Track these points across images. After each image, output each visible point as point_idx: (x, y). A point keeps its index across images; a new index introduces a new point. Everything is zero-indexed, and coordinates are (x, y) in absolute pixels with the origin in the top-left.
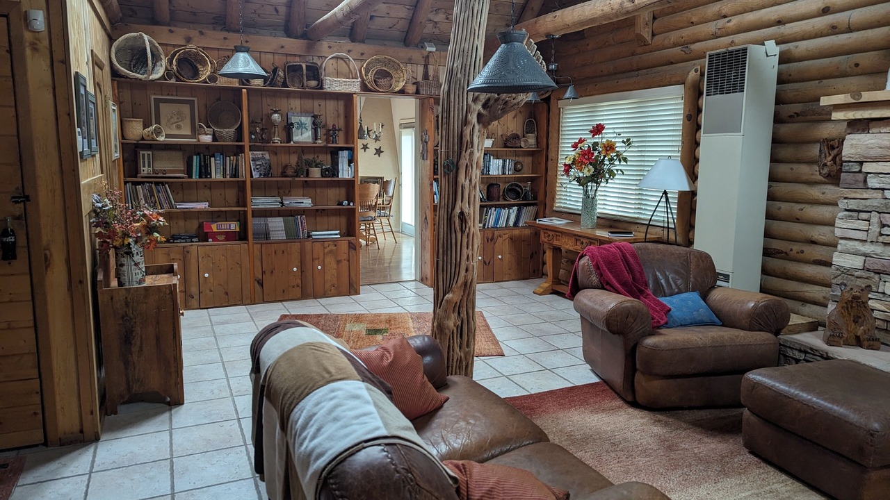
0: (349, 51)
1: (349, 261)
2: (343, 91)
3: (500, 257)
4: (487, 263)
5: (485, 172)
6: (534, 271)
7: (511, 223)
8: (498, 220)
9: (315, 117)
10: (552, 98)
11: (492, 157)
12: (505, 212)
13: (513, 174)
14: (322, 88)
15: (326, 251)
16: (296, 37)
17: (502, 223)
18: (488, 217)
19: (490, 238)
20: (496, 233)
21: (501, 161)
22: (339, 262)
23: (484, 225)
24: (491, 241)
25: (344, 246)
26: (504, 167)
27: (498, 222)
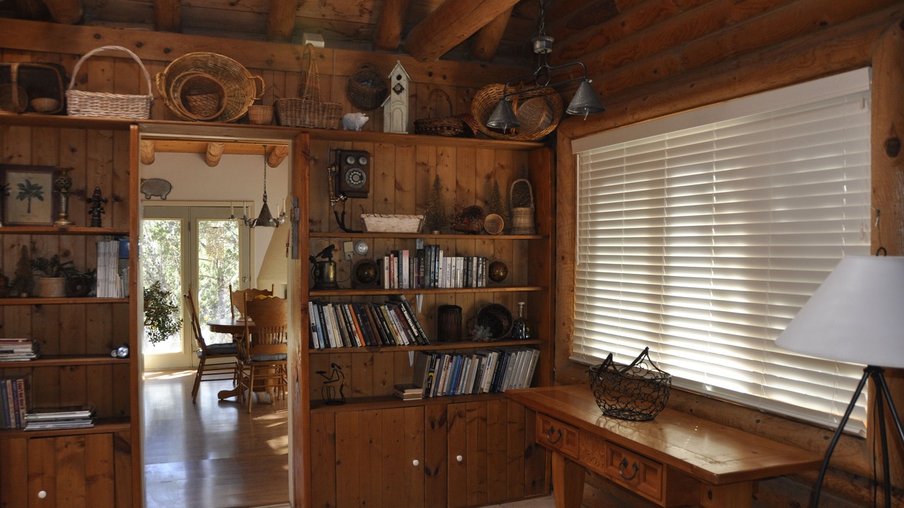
0: (139, 45)
1: (114, 477)
2: (108, 118)
3: (459, 458)
4: (433, 472)
5: (427, 282)
6: (534, 483)
7: (485, 385)
8: (458, 379)
9: (57, 172)
10: (560, 134)
11: (441, 254)
12: (471, 365)
13: (487, 287)
14: (65, 112)
15: (61, 456)
16: (29, 17)
17: (466, 386)
18: (434, 375)
19: (438, 418)
20: (452, 409)
21: (460, 261)
22: (90, 480)
23: (428, 391)
24: (441, 424)
25: (102, 445)
26: (467, 272)
27: (457, 384)
